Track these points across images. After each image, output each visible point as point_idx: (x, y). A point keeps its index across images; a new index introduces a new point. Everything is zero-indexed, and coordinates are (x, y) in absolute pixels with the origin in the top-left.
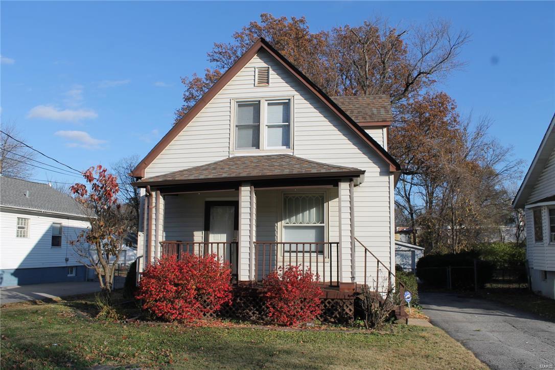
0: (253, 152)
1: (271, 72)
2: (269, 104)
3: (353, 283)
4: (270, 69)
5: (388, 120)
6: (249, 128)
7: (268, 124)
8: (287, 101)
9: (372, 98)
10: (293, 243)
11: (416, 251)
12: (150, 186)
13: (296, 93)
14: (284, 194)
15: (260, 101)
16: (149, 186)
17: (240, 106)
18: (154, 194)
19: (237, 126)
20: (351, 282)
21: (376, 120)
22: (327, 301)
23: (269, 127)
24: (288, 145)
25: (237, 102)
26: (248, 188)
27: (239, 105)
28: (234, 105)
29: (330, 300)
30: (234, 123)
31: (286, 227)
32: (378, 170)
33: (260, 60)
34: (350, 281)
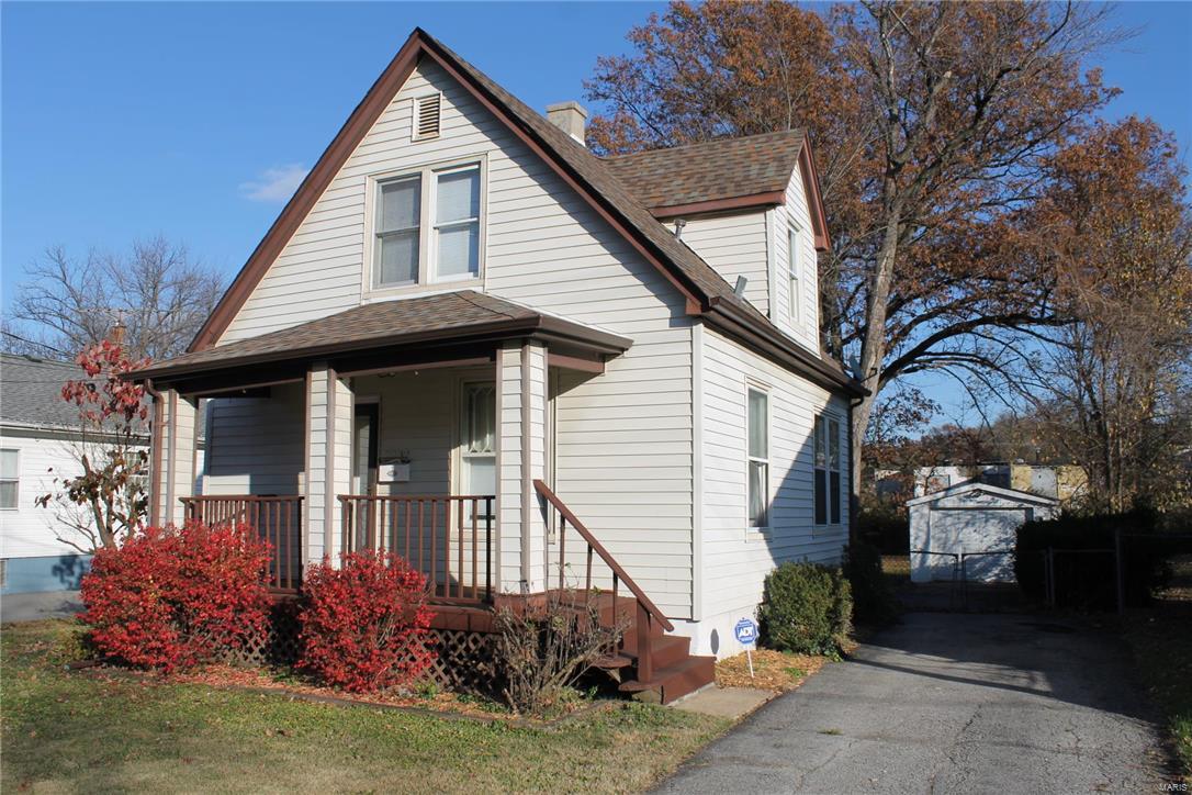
0: (406, 292)
1: (445, 104)
2: (442, 179)
3: (522, 597)
4: (442, 97)
5: (773, 189)
6: (405, 238)
7: (438, 225)
8: (476, 167)
9: (764, 140)
10: (480, 498)
11: (1035, 508)
12: (153, 380)
13: (493, 146)
14: (466, 384)
15: (420, 174)
16: (149, 381)
17: (386, 189)
18: (165, 395)
19: (378, 236)
20: (519, 593)
21: (747, 192)
22: (472, 636)
23: (443, 230)
24: (477, 271)
25: (379, 181)
26: (323, 374)
27: (383, 187)
28: (373, 189)
29: (478, 636)
30: (371, 229)
31: (473, 461)
32: (667, 313)
33: (423, 81)
34: (517, 591)
